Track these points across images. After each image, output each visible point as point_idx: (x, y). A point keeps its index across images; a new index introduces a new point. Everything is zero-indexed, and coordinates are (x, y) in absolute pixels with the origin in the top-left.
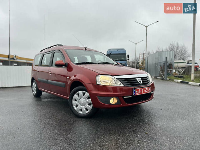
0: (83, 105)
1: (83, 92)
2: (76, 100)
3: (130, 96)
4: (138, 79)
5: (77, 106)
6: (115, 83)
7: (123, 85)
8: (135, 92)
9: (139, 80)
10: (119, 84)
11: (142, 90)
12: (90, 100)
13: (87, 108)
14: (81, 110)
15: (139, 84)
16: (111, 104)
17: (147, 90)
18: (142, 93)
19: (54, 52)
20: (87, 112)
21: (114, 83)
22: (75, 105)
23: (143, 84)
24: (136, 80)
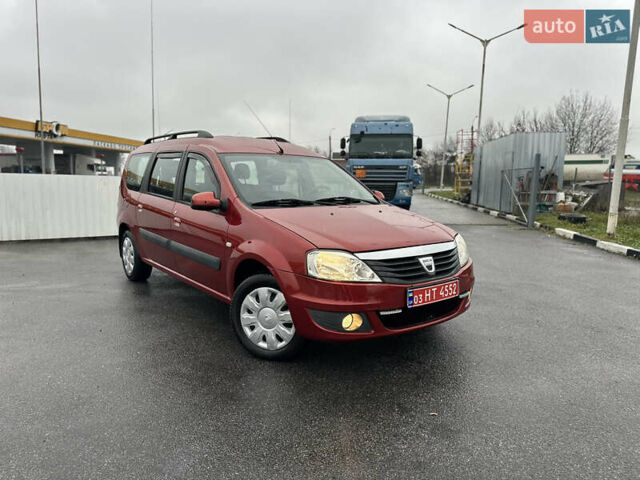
0: (269, 325)
1: (269, 291)
2: (249, 312)
3: (399, 309)
4: (424, 259)
5: (252, 328)
6: (359, 273)
7: (379, 280)
8: (411, 298)
9: (427, 263)
10: (369, 276)
11: (432, 292)
12: (288, 313)
13: (281, 336)
14: (264, 339)
15: (427, 276)
16: (343, 330)
17: (449, 291)
18: (432, 300)
19: (188, 159)
20: (280, 345)
21: (354, 272)
22: (247, 325)
23: (437, 274)
24: (419, 263)
